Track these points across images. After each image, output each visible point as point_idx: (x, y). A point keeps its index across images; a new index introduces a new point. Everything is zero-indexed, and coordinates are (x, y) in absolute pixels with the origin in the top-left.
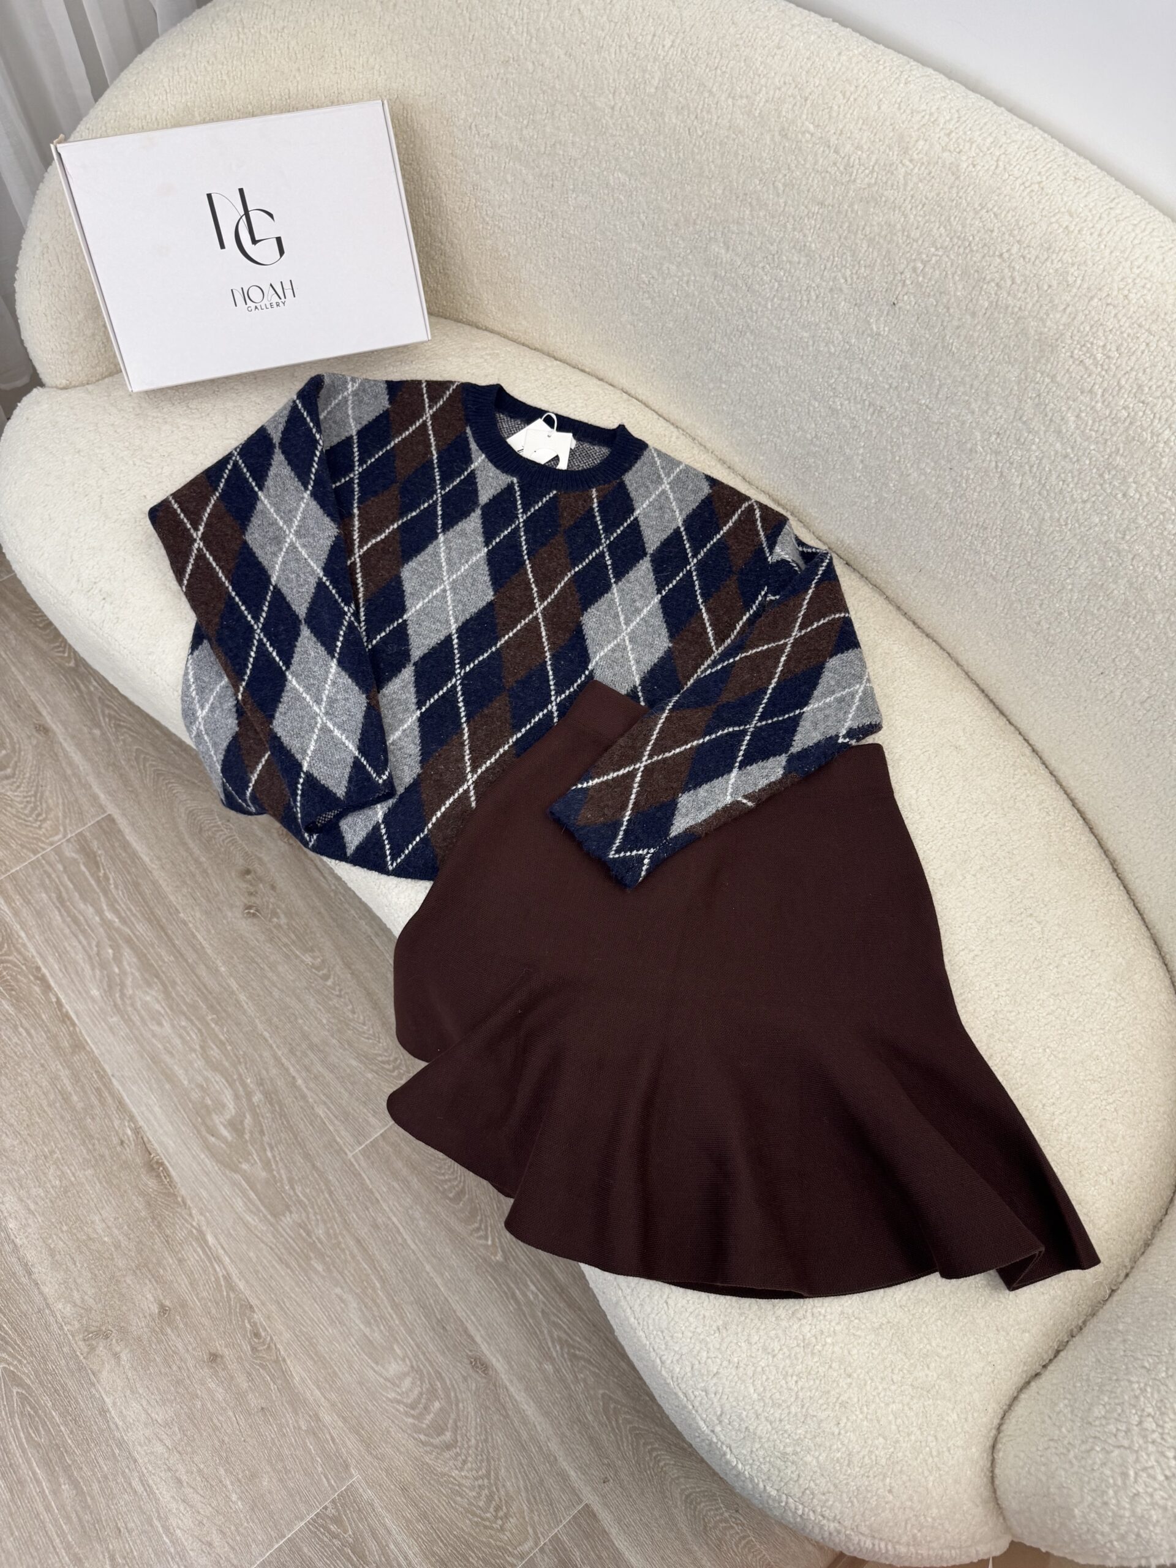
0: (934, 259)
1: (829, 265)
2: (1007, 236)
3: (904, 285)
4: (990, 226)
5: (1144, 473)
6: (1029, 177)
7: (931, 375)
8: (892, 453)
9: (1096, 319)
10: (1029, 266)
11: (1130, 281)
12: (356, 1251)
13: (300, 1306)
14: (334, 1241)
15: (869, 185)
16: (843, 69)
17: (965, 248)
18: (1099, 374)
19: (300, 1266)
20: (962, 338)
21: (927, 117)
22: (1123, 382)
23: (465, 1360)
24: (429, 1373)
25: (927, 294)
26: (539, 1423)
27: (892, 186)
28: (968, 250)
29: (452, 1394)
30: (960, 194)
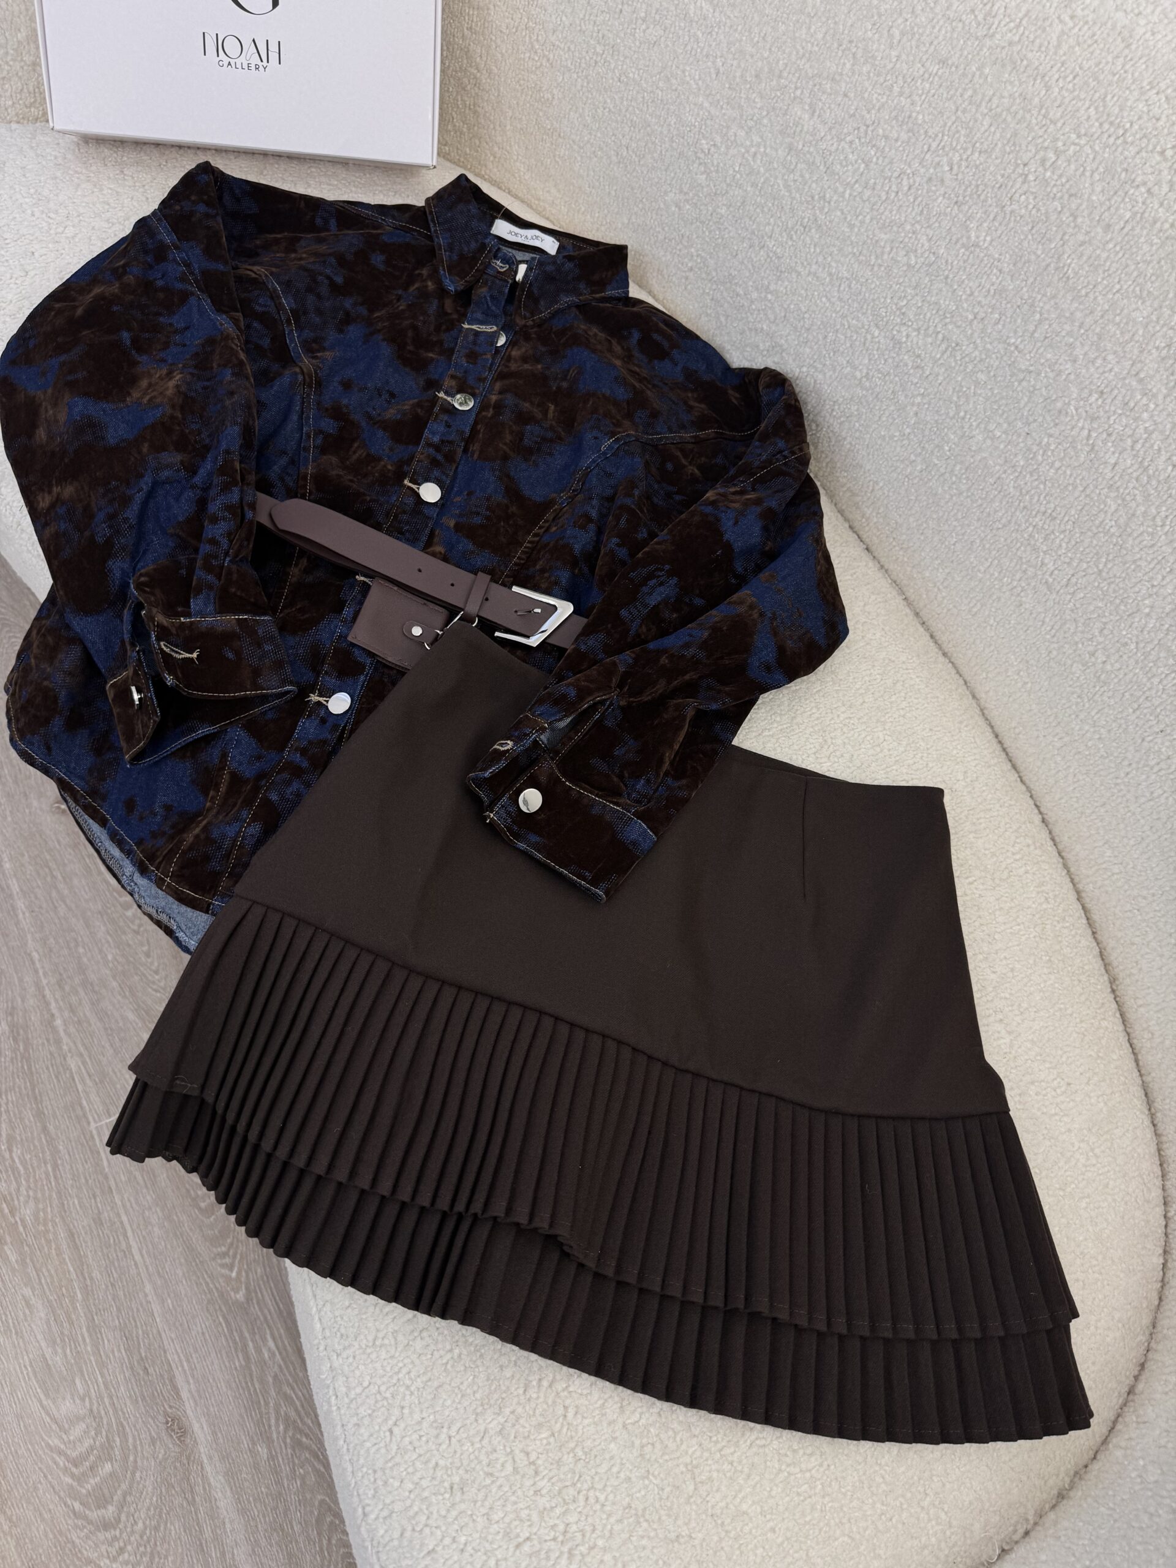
0: (1072, 147)
4: (1156, 111)
7: (1032, 305)
8: (958, 406)
12: (64, 1246)
14: (41, 1228)
15: (1011, 44)
17: (1117, 138)
20: (1085, 258)
23: (161, 1419)
24: (109, 1424)
25: (1052, 195)
26: (232, 1521)
27: (1040, 47)
28: (1119, 142)
29: (131, 1458)
30: (1127, 67)
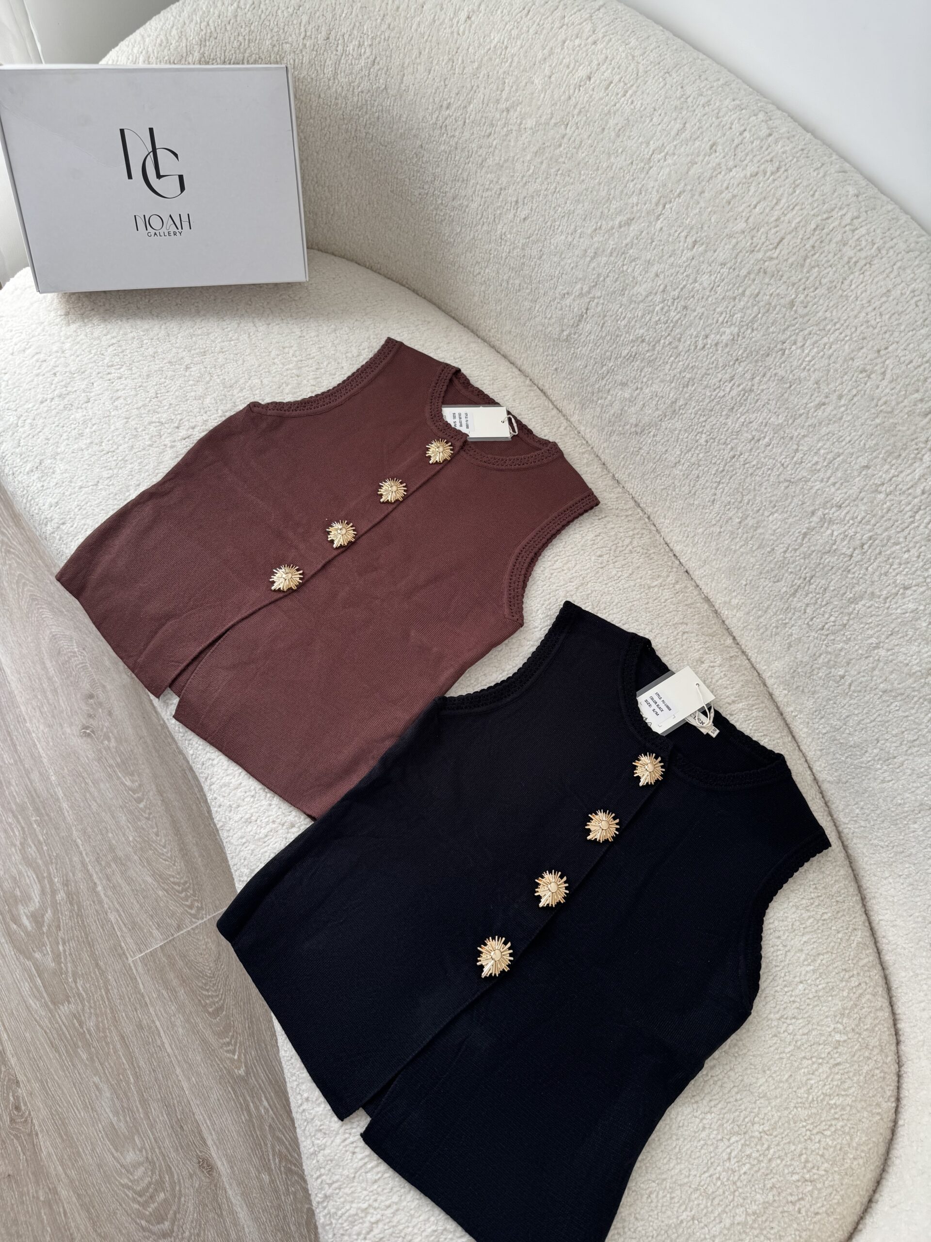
12: (119, 1046)
13: (60, 1088)
14: (102, 1034)
19: (67, 1051)
23: (195, 1160)
24: (160, 1165)
26: (248, 1227)
29: (177, 1188)
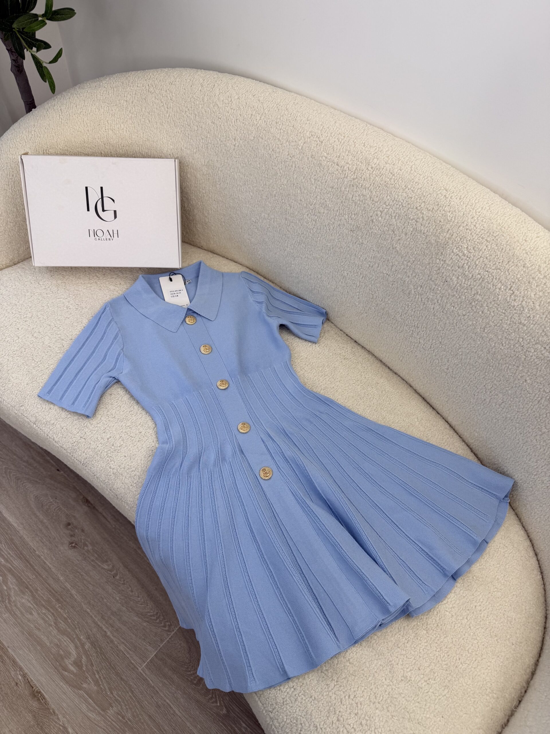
1: (338, 214)
2: (418, 200)
3: (373, 222)
4: (410, 196)
5: (491, 302)
6: (426, 174)
7: (388, 261)
9: (462, 235)
10: (430, 212)
11: (476, 218)
15: (354, 179)
16: (337, 129)
17: (399, 206)
18: (466, 259)
20: (401, 245)
21: (377, 149)
22: (477, 263)
25: (383, 225)
27: (364, 179)
28: (401, 207)
30: (396, 182)
